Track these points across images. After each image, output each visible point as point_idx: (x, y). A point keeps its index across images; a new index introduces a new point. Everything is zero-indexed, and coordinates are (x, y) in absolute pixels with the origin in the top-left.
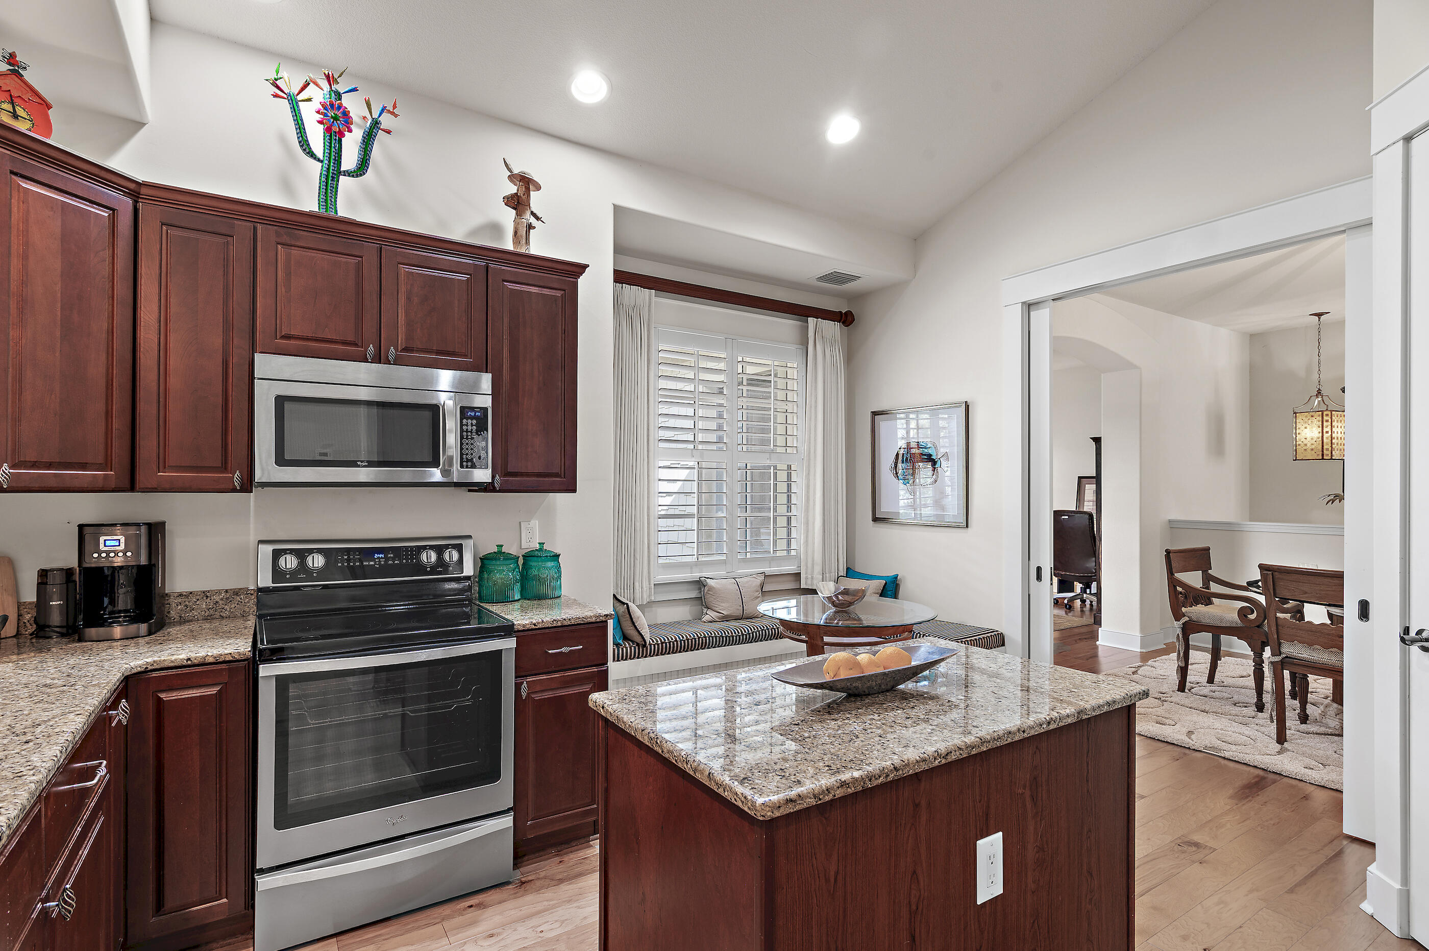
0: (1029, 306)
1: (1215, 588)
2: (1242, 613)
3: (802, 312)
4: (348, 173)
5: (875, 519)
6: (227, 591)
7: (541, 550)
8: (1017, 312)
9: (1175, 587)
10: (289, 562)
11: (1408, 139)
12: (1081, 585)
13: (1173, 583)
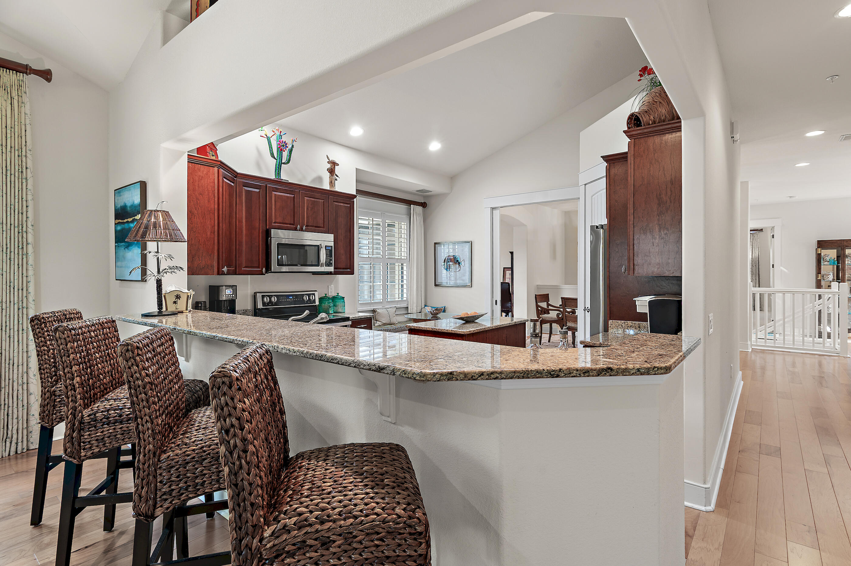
0: (493, 209)
1: (550, 308)
2: (558, 315)
3: (409, 203)
4: (284, 163)
5: (436, 285)
6: (243, 310)
7: (338, 295)
8: (489, 210)
9: (538, 308)
10: (266, 300)
11: (585, 185)
12: (505, 314)
13: (537, 306)
